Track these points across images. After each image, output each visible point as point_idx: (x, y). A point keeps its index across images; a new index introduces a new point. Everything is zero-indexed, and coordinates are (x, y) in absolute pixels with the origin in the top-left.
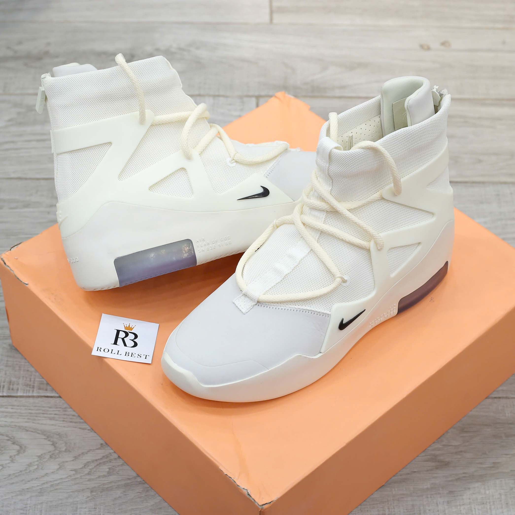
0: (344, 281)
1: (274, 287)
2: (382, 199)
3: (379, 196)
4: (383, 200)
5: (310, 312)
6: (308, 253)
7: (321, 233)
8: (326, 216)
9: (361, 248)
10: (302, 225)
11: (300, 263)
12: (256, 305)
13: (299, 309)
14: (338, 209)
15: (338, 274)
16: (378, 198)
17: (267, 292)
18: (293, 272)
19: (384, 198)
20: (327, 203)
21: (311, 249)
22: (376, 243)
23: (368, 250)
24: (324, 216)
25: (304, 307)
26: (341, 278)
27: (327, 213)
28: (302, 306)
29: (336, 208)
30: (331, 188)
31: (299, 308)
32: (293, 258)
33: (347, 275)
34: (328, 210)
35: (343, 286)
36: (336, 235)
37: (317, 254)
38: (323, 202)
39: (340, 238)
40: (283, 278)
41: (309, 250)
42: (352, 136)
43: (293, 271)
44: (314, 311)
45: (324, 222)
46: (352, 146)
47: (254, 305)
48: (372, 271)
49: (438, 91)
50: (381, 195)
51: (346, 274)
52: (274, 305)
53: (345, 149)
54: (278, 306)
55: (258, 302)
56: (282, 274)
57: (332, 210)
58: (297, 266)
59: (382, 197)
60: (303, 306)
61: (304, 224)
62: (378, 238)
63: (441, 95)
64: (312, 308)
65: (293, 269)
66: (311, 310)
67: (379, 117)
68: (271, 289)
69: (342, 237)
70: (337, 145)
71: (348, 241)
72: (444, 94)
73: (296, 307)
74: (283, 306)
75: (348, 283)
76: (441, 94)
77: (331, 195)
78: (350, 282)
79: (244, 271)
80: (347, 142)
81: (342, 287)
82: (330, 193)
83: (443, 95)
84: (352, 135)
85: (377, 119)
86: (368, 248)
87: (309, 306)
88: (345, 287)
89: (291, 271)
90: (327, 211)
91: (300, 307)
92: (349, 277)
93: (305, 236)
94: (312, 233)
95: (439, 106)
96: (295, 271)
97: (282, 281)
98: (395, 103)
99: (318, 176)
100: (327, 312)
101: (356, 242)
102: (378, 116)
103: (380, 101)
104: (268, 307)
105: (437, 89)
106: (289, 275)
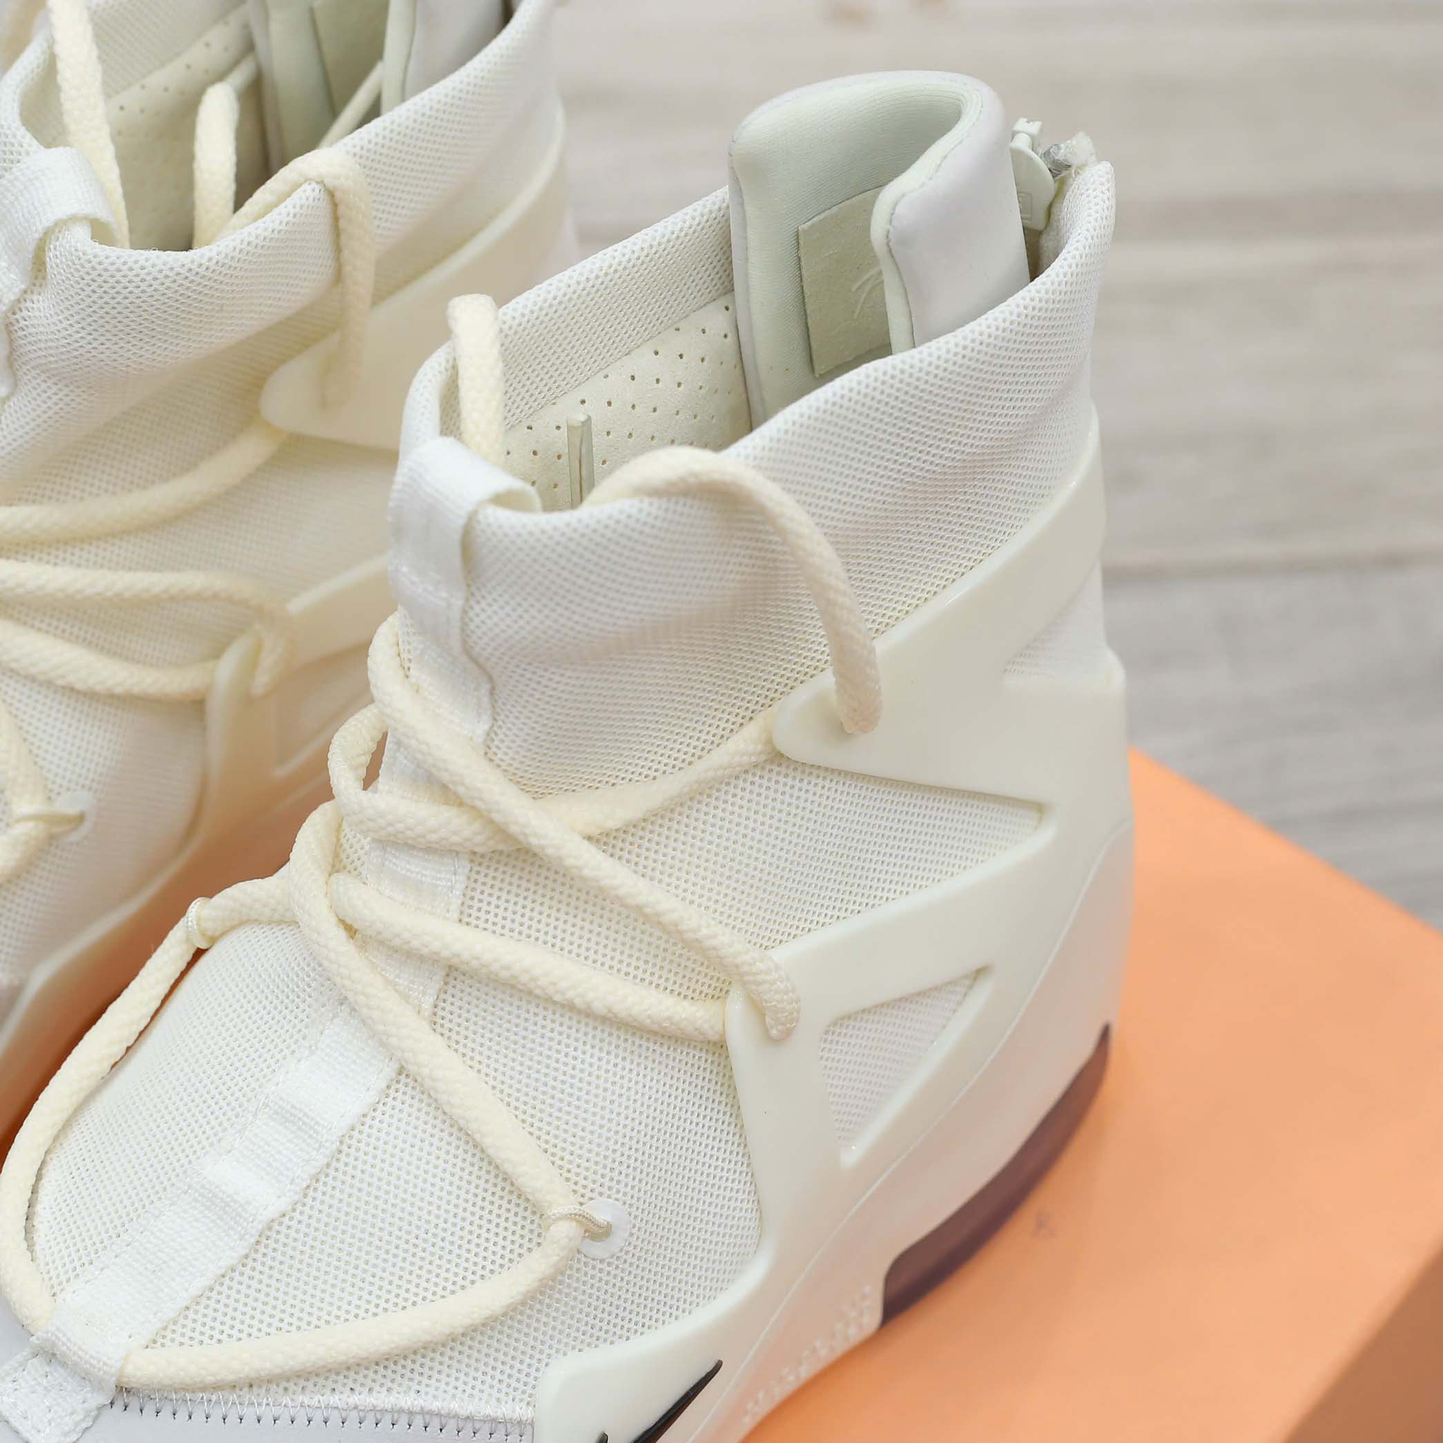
0: (597, 1232)
1: (207, 1293)
2: (776, 758)
3: (760, 747)
4: (780, 765)
5: (418, 1422)
6: (384, 1086)
7: (448, 975)
8: (469, 878)
9: (674, 1040)
10: (342, 934)
11: (345, 1148)
12: (112, 1403)
13: (355, 1412)
14: (534, 841)
15: (560, 1201)
16: (753, 759)
17: (171, 1327)
18: (309, 1201)
19: (782, 755)
20: (473, 808)
21: (397, 1066)
22: (758, 1008)
23: (718, 1047)
24: (460, 882)
25: (381, 1399)
26: (578, 1221)
27: (472, 861)
28: (370, 1390)
29: (521, 838)
30: (486, 727)
31: (356, 1408)
32: (304, 1123)
33: (609, 1197)
34: (476, 850)
35: (593, 1260)
36: (532, 985)
37: (432, 1093)
38: (446, 803)
39: (557, 998)
40: (253, 1240)
41: (389, 1071)
42: (589, 418)
43: (305, 1196)
44: (442, 1412)
45: (462, 913)
46: (592, 486)
47: (100, 1409)
48: (743, 1155)
49: (1041, 151)
50: (769, 742)
51: (605, 1190)
52: (214, 1398)
53: (551, 506)
54: (234, 1403)
55: (123, 1390)
56: (245, 1220)
57: (500, 847)
58: (328, 1165)
59: (774, 748)
60: (374, 1393)
61: (351, 931)
62: (768, 978)
63: (1060, 170)
64: (430, 1397)
65: (308, 1187)
66: (423, 1412)
67: (727, 309)
68: (187, 1308)
69: (570, 994)
70: (504, 482)
71: (604, 1011)
72: (1075, 162)
73: (334, 1400)
74: (265, 1401)
75: (617, 1242)
76: (1055, 162)
77: (491, 760)
78: (627, 1234)
79: (39, 1208)
80: (559, 457)
81: (586, 1264)
82: (486, 753)
83: (1070, 166)
84: (583, 418)
85: (716, 320)
86: (716, 1038)
87: (410, 1388)
88: (602, 1261)
89: (296, 1198)
90: (475, 853)
91: (363, 1399)
92: (619, 1204)
93: (361, 999)
94: (398, 976)
95: (1046, 228)
96: (319, 1195)
97: (246, 1257)
98: (809, 223)
99: (410, 660)
100: (514, 1411)
101: (649, 1012)
102: (723, 302)
103: (728, 220)
104: (182, 1415)
105: (1032, 137)
106: (286, 1220)
